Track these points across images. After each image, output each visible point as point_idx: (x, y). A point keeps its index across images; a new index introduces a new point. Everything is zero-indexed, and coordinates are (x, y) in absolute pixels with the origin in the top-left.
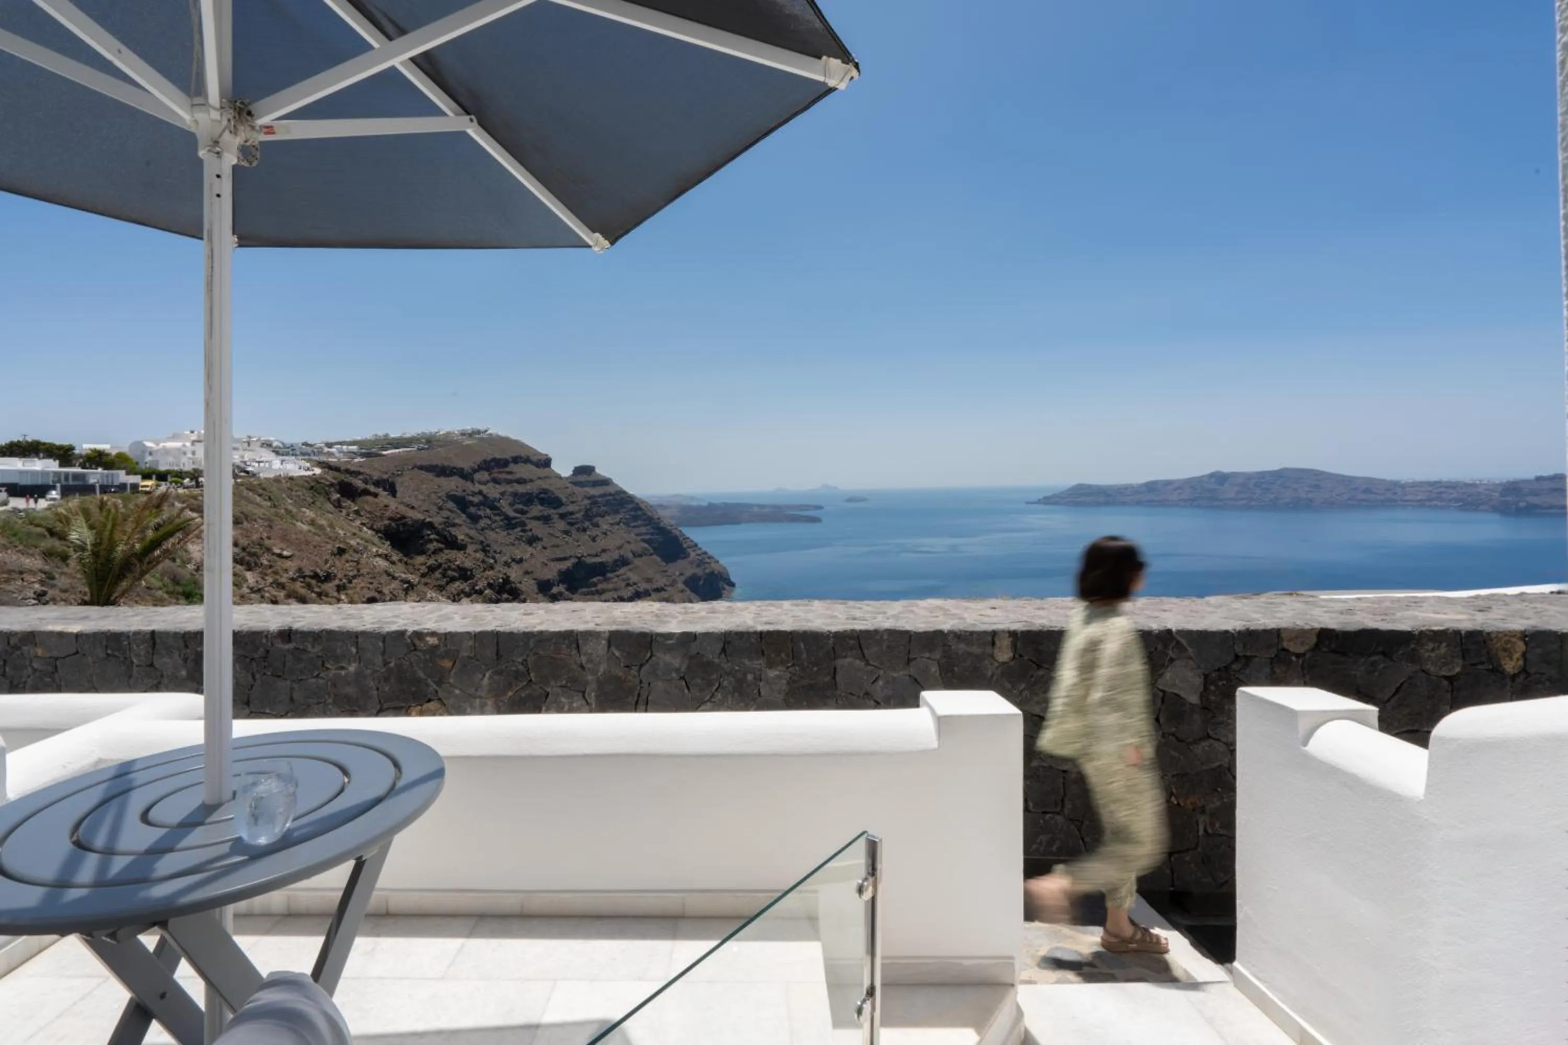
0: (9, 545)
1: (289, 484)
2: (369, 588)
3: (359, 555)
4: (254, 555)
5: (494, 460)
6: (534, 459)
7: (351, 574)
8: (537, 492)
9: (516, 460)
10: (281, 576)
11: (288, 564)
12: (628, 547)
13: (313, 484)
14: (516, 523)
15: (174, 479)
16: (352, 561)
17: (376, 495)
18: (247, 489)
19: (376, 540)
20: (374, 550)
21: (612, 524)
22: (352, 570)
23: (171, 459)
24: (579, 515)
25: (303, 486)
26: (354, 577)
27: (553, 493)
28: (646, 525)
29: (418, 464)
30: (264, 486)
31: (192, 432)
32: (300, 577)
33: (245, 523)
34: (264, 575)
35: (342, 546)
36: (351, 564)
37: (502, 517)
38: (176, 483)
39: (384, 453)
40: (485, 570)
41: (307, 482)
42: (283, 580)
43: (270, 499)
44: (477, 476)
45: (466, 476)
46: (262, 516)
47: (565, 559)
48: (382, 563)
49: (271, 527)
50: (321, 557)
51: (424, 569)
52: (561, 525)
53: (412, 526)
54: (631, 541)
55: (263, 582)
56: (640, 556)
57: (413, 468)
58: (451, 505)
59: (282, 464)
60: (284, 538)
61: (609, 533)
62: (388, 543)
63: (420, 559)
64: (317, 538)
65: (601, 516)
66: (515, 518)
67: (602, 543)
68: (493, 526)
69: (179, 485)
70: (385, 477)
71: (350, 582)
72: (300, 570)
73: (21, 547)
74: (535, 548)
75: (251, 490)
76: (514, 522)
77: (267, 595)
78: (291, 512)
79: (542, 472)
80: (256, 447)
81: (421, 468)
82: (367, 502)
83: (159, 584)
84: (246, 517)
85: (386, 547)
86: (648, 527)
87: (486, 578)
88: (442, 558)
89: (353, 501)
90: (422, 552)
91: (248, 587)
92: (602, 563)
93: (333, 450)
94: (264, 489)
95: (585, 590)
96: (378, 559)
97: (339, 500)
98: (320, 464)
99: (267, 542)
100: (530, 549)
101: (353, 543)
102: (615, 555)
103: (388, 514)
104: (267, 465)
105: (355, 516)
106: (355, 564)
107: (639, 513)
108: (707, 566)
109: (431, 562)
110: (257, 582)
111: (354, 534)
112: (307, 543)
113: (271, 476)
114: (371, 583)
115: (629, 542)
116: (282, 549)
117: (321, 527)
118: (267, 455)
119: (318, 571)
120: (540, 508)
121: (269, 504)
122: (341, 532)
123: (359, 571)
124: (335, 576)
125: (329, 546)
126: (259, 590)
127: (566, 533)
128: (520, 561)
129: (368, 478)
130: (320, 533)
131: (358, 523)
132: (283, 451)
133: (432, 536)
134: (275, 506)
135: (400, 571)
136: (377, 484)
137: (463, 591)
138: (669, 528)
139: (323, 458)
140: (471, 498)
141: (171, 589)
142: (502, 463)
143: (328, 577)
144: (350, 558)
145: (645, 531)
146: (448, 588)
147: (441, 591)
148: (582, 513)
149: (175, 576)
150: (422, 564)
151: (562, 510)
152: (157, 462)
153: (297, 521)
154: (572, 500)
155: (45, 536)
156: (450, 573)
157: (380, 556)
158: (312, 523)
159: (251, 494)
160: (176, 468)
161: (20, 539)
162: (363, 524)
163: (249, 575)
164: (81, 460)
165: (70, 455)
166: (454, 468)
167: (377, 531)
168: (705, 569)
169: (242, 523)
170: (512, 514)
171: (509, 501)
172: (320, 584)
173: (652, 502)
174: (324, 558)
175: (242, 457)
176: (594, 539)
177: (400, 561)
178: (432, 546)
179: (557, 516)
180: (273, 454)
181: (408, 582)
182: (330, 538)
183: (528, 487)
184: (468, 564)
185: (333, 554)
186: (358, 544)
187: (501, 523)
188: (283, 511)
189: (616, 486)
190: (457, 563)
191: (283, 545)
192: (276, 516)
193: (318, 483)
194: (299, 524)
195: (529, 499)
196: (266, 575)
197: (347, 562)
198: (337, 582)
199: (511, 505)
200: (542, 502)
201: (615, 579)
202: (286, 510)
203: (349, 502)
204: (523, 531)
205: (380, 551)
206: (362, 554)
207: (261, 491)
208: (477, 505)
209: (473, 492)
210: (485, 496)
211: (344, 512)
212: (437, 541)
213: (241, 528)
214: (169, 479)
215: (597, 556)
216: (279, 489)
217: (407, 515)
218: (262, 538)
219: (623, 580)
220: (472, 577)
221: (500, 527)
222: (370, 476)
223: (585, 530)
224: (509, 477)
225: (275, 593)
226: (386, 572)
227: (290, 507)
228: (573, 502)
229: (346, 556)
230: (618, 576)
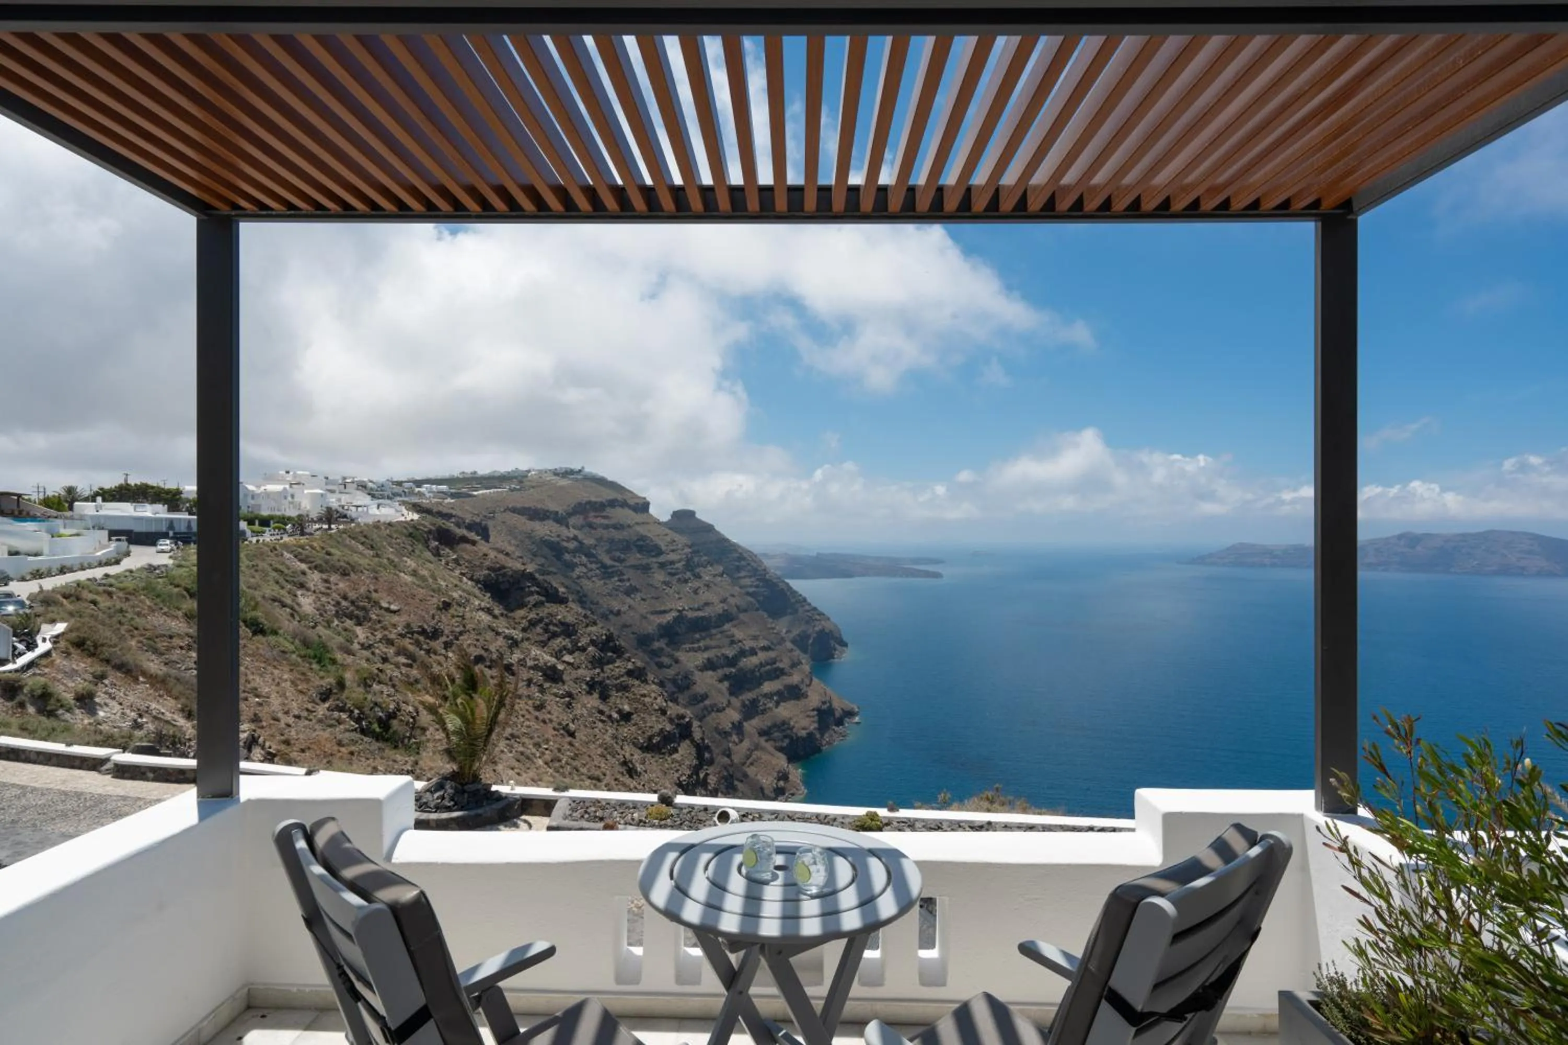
0: (154, 607)
1: (388, 531)
2: (475, 646)
3: (462, 609)
4: (364, 609)
5: (589, 502)
6: (632, 502)
7: (458, 630)
8: (635, 539)
9: (612, 503)
10: (390, 632)
11: (395, 619)
12: (732, 601)
13: (411, 530)
14: (612, 572)
15: (277, 525)
16: (458, 616)
17: (474, 543)
18: (350, 536)
19: (477, 591)
20: (477, 603)
21: (715, 576)
22: (458, 626)
23: (273, 504)
24: (679, 565)
25: (401, 533)
26: (461, 633)
27: (652, 541)
28: (750, 577)
29: (510, 506)
30: (365, 533)
31: (288, 472)
32: (408, 633)
33: (352, 574)
34: (373, 631)
35: (447, 600)
36: (457, 619)
37: (599, 565)
38: (279, 529)
39: (475, 493)
40: (587, 626)
41: (405, 528)
42: (392, 636)
43: (372, 548)
44: (572, 521)
45: (560, 520)
46: (367, 567)
47: (664, 612)
48: (485, 618)
49: (376, 578)
50: (428, 613)
51: (524, 623)
52: (659, 577)
53: (512, 576)
54: (736, 594)
55: (372, 637)
56: (745, 611)
57: (505, 511)
58: (546, 551)
59: (378, 508)
60: (390, 591)
61: (711, 585)
62: (488, 595)
63: (521, 613)
64: (422, 591)
65: (702, 566)
66: (613, 566)
67: (705, 596)
68: (590, 574)
69: (282, 531)
70: (478, 520)
71: (457, 639)
72: (408, 626)
73: (165, 609)
74: (634, 599)
75: (354, 539)
76: (610, 570)
77: (377, 651)
78: (393, 561)
79: (639, 518)
80: (351, 488)
81: (514, 510)
82: (464, 550)
83: (292, 648)
84: (353, 568)
85: (486, 600)
86: (753, 579)
87: (589, 635)
88: (544, 612)
89: (452, 549)
90: (522, 606)
91: (359, 643)
92: (703, 618)
93: (423, 490)
94: (365, 537)
95: (687, 646)
96: (481, 613)
97: (437, 548)
98: (416, 508)
99: (374, 595)
100: (628, 600)
101: (455, 595)
102: (719, 608)
103: (487, 563)
104: (365, 509)
105: (454, 565)
106: (459, 619)
107: (743, 563)
108: (817, 623)
109: (532, 615)
110: (367, 637)
111: (456, 586)
112: (413, 596)
113: (370, 521)
114: (478, 640)
115: (733, 596)
116: (389, 603)
117: (423, 579)
118: (362, 499)
119: (426, 627)
120: (638, 556)
121: (371, 553)
122: (442, 583)
123: (464, 626)
124: (442, 632)
125: (435, 600)
126: (369, 647)
127: (666, 583)
128: (618, 613)
129: (460, 520)
130: (423, 585)
131: (457, 572)
132: (377, 493)
133: (533, 589)
134: (377, 555)
135: (502, 625)
136: (470, 527)
137: (565, 648)
138: (775, 581)
139: (415, 500)
140: (565, 544)
141: (303, 653)
142: (599, 507)
143: (435, 634)
144: (456, 614)
145: (749, 583)
146: (550, 644)
147: (543, 647)
148: (684, 563)
149: (305, 638)
150: (523, 618)
151: (662, 559)
152: (259, 506)
153: (400, 571)
154: (672, 548)
155: (184, 597)
156: (551, 627)
157: (483, 609)
158: (414, 573)
159: (353, 542)
160: (278, 513)
161: (163, 601)
162: (462, 574)
163: (359, 630)
164: (188, 505)
165: (178, 500)
166: (548, 511)
167: (477, 582)
168: (814, 626)
169: (348, 575)
170: (609, 562)
171: (605, 548)
172: (428, 641)
173: (756, 550)
174: (431, 612)
175: (339, 500)
176: (696, 592)
177: (502, 615)
178: (533, 599)
179: (656, 566)
180: (369, 497)
181: (512, 638)
182: (434, 591)
183: (625, 533)
184: (570, 619)
185: (439, 609)
186: (461, 596)
187: (598, 571)
188: (385, 561)
189: (718, 533)
190: (559, 617)
191: (390, 599)
192: (380, 566)
193: (418, 529)
194: (402, 575)
195: (627, 546)
196: (376, 630)
197: (453, 616)
198: (444, 639)
199: (608, 552)
200: (640, 549)
201: (719, 636)
202: (388, 559)
203: (447, 550)
204: (620, 581)
205: (483, 605)
206: (465, 608)
207: (363, 539)
208: (574, 552)
209: (568, 537)
210: (580, 543)
211: (443, 562)
212: (538, 593)
213: (348, 580)
214: (272, 525)
215: (699, 609)
216: (379, 536)
217: (506, 565)
218: (370, 592)
219: (727, 637)
220: (575, 632)
221: (596, 576)
222: (462, 519)
223: (686, 581)
224: (606, 522)
225: (385, 650)
226: (489, 626)
227: (392, 557)
228: (673, 551)
229: (452, 611)
230: (721, 632)
